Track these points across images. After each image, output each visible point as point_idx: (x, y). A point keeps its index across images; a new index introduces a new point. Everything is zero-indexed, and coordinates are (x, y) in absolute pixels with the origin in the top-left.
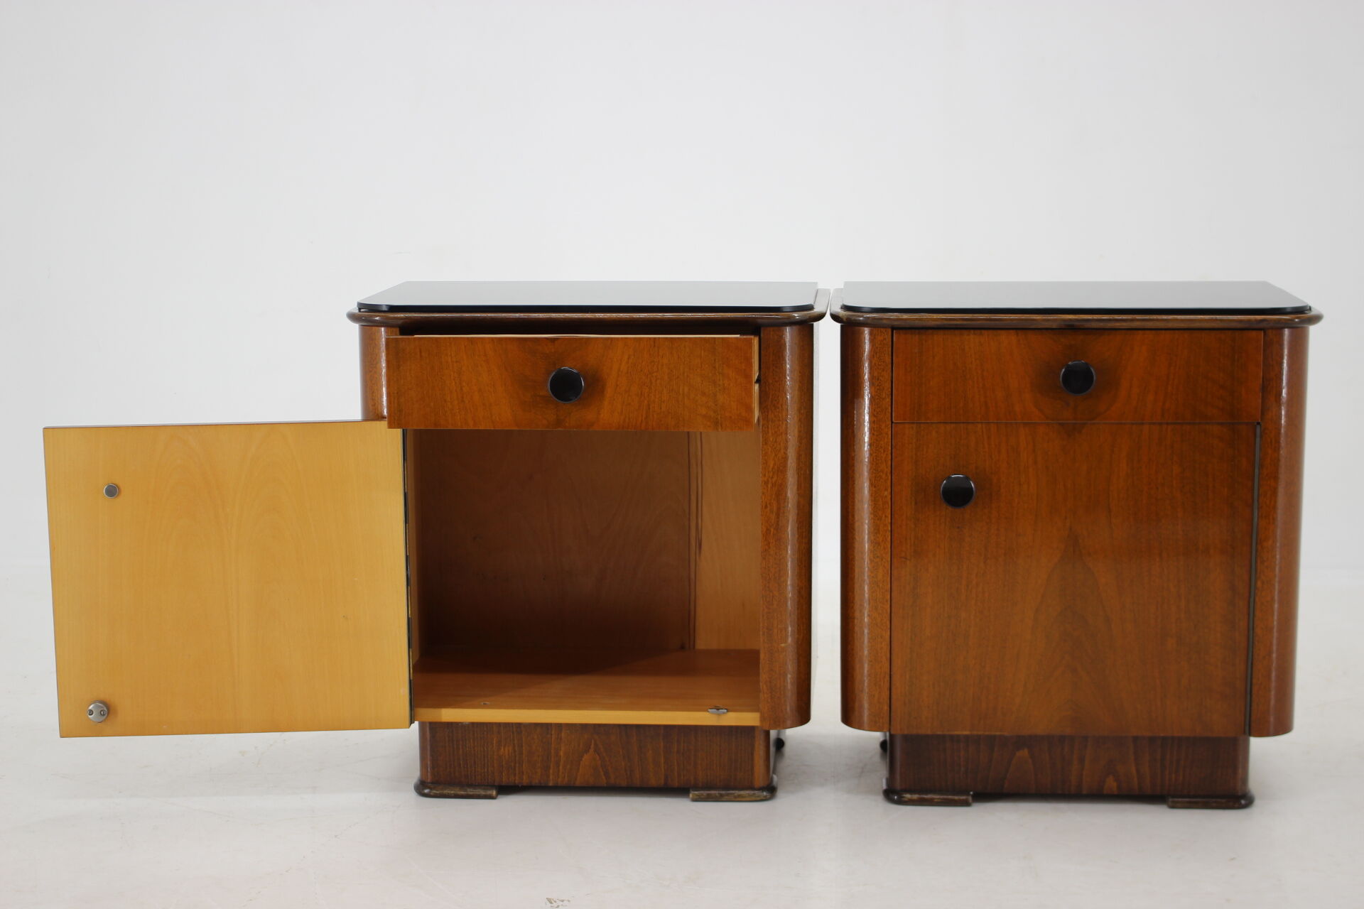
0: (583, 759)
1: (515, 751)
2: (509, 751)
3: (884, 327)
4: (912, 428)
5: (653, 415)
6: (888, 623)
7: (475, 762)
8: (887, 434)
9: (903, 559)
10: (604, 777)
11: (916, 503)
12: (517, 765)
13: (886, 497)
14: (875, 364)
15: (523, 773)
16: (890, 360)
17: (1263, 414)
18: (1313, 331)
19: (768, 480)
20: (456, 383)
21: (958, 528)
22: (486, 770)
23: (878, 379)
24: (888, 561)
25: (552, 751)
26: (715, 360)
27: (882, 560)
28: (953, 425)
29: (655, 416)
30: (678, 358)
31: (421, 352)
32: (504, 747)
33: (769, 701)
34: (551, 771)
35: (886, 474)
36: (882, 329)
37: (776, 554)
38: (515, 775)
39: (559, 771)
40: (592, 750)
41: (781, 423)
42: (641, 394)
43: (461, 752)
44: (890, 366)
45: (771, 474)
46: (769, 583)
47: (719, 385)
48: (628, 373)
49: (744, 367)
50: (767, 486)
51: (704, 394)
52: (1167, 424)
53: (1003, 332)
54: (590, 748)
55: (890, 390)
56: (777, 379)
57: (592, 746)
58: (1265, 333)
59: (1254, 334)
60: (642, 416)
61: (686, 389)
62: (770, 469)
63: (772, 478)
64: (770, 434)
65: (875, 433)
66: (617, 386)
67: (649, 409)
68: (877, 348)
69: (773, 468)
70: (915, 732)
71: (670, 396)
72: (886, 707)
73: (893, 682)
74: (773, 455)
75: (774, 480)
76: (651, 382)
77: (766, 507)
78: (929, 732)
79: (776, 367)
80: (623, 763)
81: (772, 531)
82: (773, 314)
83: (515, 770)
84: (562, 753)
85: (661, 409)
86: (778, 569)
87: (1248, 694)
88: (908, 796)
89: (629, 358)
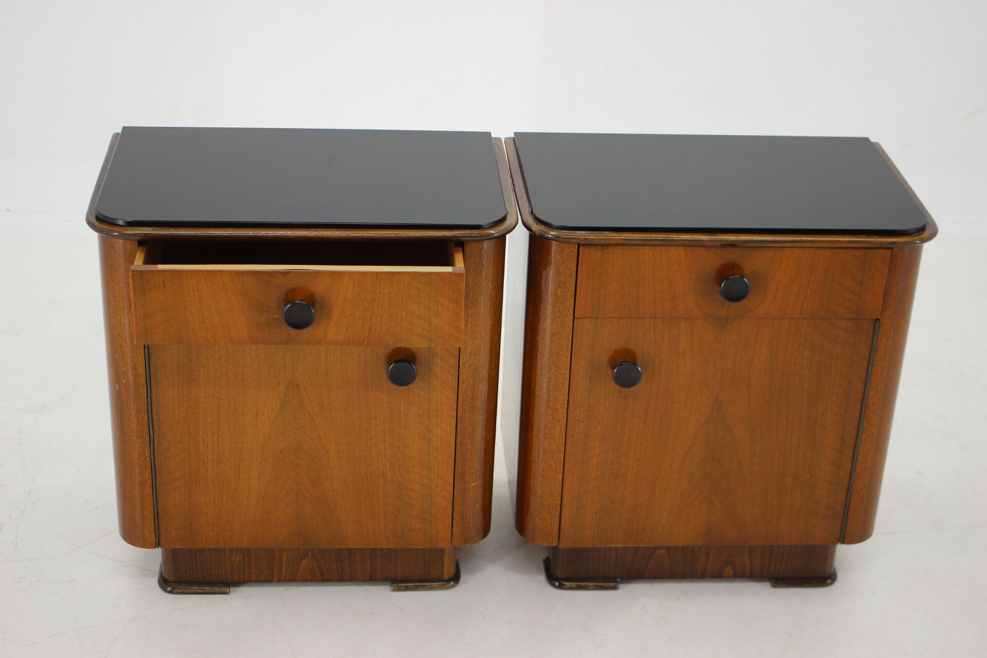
0: (302, 563)
1: (244, 558)
2: (239, 558)
3: (573, 243)
4: (591, 321)
5: (374, 334)
6: (562, 468)
7: (210, 567)
8: (569, 326)
9: (578, 422)
10: (319, 575)
11: (590, 379)
12: (246, 568)
13: (565, 374)
14: (562, 271)
15: (251, 573)
16: (575, 269)
17: (882, 311)
18: (930, 252)
19: (466, 362)
20: (197, 308)
21: (624, 397)
22: (220, 572)
23: (564, 283)
24: (564, 423)
25: (276, 558)
26: (430, 291)
27: (559, 422)
28: (625, 319)
29: (376, 335)
30: (398, 288)
31: (164, 282)
32: (235, 556)
33: (461, 525)
34: (275, 572)
35: (567, 358)
36: (570, 244)
37: (470, 418)
38: (245, 575)
39: (282, 571)
40: (309, 556)
41: (478, 317)
42: (364, 317)
43: (198, 559)
44: (575, 273)
45: (468, 358)
46: (464, 439)
47: (434, 311)
48: (352, 300)
50: (465, 367)
51: (419, 317)
52: (804, 319)
53: (673, 248)
54: (308, 555)
55: (574, 292)
56: (477, 282)
57: (310, 553)
58: (892, 251)
59: (883, 252)
60: (365, 335)
61: (404, 314)
62: (468, 354)
63: (470, 360)
64: (469, 326)
65: (559, 325)
66: (343, 310)
67: (371, 329)
68: (565, 259)
69: (471, 353)
70: (578, 546)
71: (390, 319)
72: (556, 529)
73: (563, 511)
74: (471, 342)
75: (471, 362)
76: (373, 308)
77: (463, 383)
78: (590, 546)
79: (476, 273)
80: (336, 565)
81: (468, 401)
82: (475, 233)
83: (245, 571)
84: (284, 559)
85: (381, 329)
86: (472, 429)
87: (845, 515)
88: (568, 584)
89: (354, 289)
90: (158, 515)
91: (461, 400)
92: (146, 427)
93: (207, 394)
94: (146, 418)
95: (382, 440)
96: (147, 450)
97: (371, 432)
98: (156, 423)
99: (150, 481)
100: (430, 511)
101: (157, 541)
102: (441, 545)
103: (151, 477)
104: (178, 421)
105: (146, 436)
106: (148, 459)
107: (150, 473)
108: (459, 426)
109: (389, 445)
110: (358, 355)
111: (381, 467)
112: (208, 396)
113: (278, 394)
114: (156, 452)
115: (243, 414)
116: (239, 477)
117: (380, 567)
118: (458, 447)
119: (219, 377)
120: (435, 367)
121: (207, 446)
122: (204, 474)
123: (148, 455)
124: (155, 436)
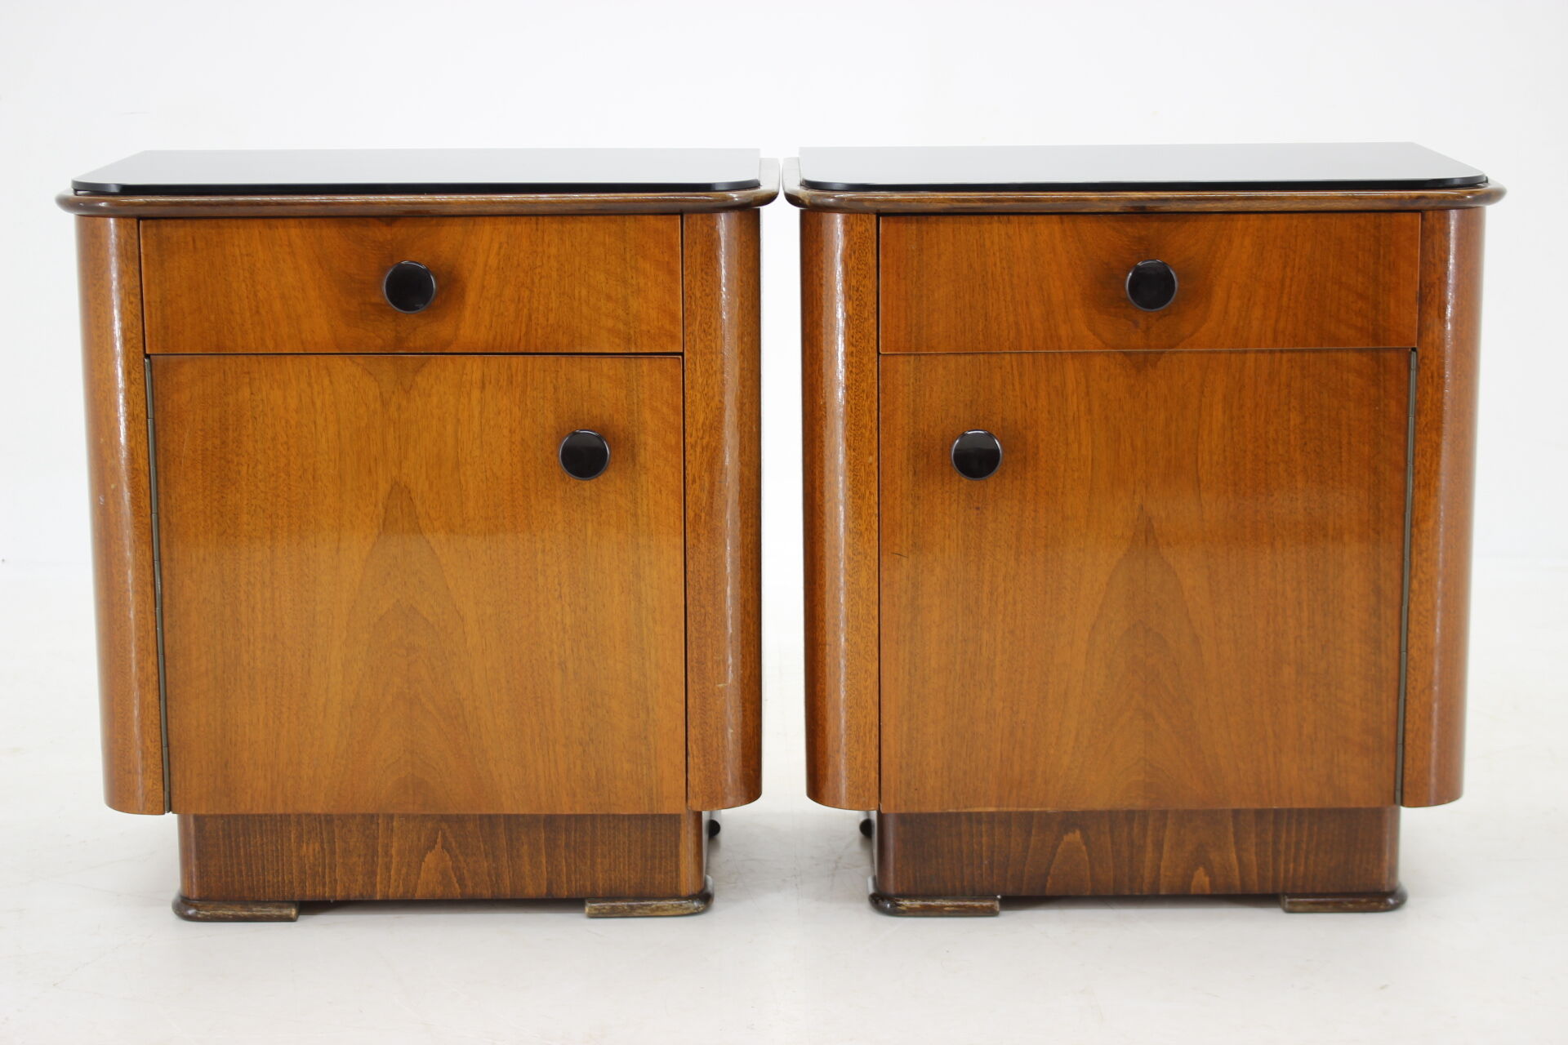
0: (426, 859)
1: (323, 850)
2: (314, 850)
3: (866, 212)
4: (909, 362)
5: (536, 330)
6: (876, 649)
7: (263, 869)
8: (871, 371)
9: (898, 557)
10: (457, 885)
11: (915, 473)
12: (327, 870)
13: (871, 464)
14: (853, 268)
15: (336, 881)
16: (875, 262)
17: (1420, 335)
18: (1492, 213)
19: (696, 442)
20: (247, 285)
21: (978, 508)
22: (280, 878)
23: (857, 290)
24: (874, 560)
25: (380, 850)
26: (624, 249)
27: (866, 558)
28: (968, 358)
29: (539, 331)
30: (572, 246)
31: (194, 243)
32: (308, 844)
33: (702, 767)
34: (378, 878)
35: (871, 432)
36: (863, 216)
37: (709, 550)
38: (324, 885)
39: (390, 878)
40: (438, 846)
41: (714, 356)
42: (519, 299)
43: (242, 853)
44: (875, 270)
45: (700, 434)
46: (699, 594)
47: (632, 285)
48: (499, 268)
49: (666, 259)
50: (695, 451)
51: (609, 298)
52: (1282, 351)
53: (1040, 218)
54: (436, 843)
55: (875, 306)
56: (707, 291)
57: (439, 840)
58: (1423, 216)
59: (1407, 217)
60: (520, 331)
61: (584, 292)
62: (700, 426)
63: (702, 438)
64: (699, 374)
65: (854, 370)
66: (483, 287)
67: (530, 321)
68: (855, 244)
69: (704, 424)
70: (916, 810)
71: (560, 302)
72: (874, 775)
73: (883, 737)
74: (704, 404)
75: (705, 441)
76: (533, 282)
77: (694, 481)
78: (937, 810)
79: (706, 273)
80: (486, 864)
81: (703, 518)
82: (702, 196)
83: (324, 877)
84: (394, 851)
85: (548, 320)
86: (713, 573)
87: (1400, 745)
88: (907, 903)
89: (500, 248)
90: (168, 746)
91: (690, 514)
92: (149, 572)
93: (253, 508)
94: (148, 554)
95: (557, 594)
96: (150, 618)
97: (536, 579)
98: (166, 564)
99: (155, 678)
100: (646, 738)
101: (167, 798)
102: (668, 808)
103: (156, 671)
104: (204, 560)
105: (149, 589)
106: (153, 634)
107: (155, 663)
108: (690, 568)
109: (570, 606)
110: (510, 431)
111: (555, 647)
112: (255, 511)
113: (375, 506)
114: (167, 621)
115: (315, 547)
116: (309, 670)
117: (565, 869)
118: (690, 609)
119: (273, 475)
120: (642, 451)
121: (253, 609)
122: (249, 664)
123: (151, 625)
124: (164, 589)
